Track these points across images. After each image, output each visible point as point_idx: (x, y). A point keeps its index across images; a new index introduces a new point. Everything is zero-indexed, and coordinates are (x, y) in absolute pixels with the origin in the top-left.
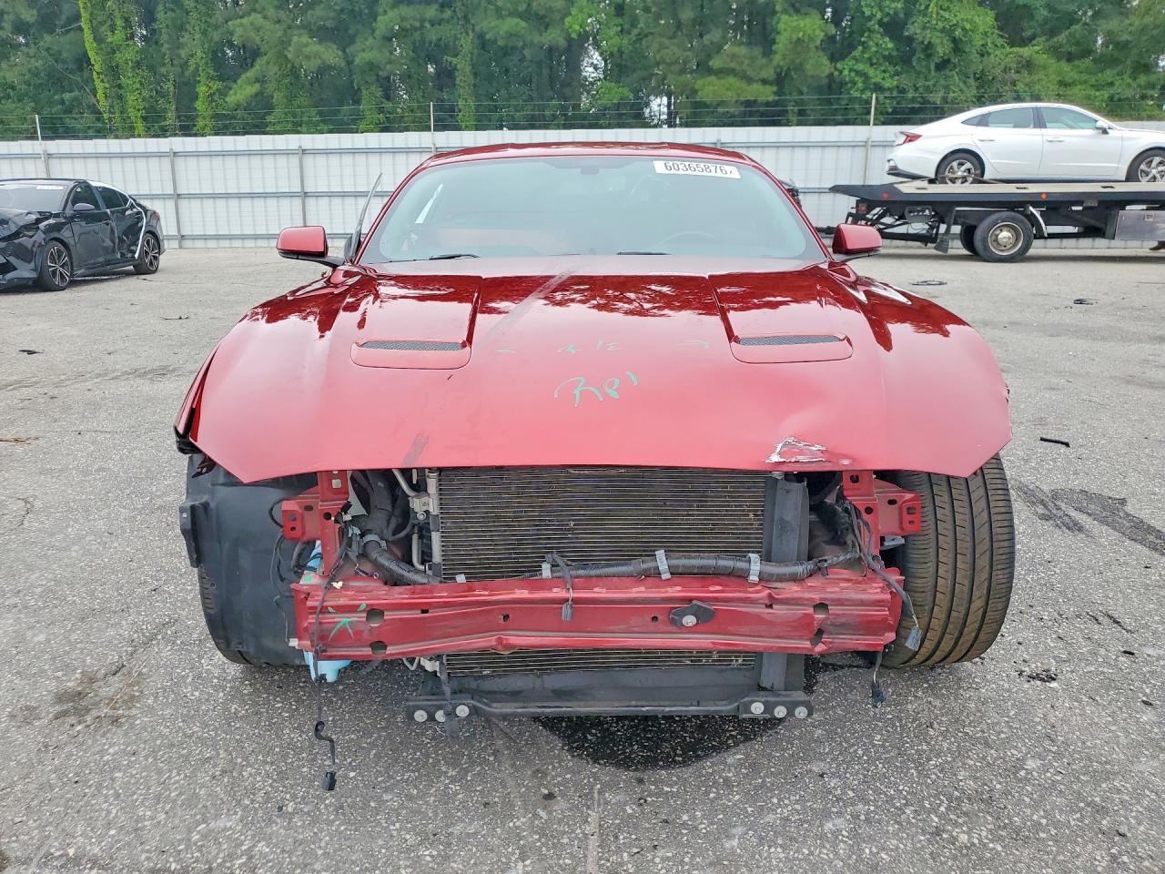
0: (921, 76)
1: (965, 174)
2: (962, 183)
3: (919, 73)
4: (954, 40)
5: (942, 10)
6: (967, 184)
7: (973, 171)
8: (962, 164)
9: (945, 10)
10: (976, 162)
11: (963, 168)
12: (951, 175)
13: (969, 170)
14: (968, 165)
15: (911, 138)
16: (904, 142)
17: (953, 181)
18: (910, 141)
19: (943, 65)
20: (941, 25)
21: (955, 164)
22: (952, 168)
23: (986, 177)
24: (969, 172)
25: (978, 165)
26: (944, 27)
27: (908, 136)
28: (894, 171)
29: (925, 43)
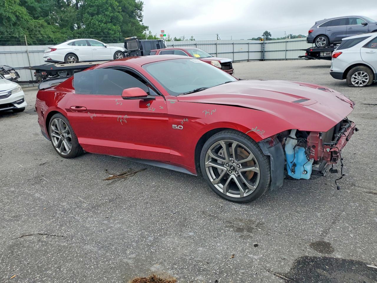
0: (8, 28)
1: (73, 60)
2: (73, 63)
3: (7, 27)
4: (16, 16)
5: (9, 5)
6: (74, 63)
7: (75, 59)
8: (71, 57)
9: (10, 6)
10: (76, 57)
11: (72, 58)
12: (69, 61)
13: (74, 59)
14: (73, 57)
15: (54, 50)
16: (51, 51)
17: (70, 62)
18: (53, 51)
19: (15, 24)
20: (10, 11)
21: (69, 57)
22: (69, 58)
23: (79, 61)
24: (74, 60)
25: (76, 58)
26: (12, 12)
27: (52, 49)
28: (50, 61)
29: (7, 16)
